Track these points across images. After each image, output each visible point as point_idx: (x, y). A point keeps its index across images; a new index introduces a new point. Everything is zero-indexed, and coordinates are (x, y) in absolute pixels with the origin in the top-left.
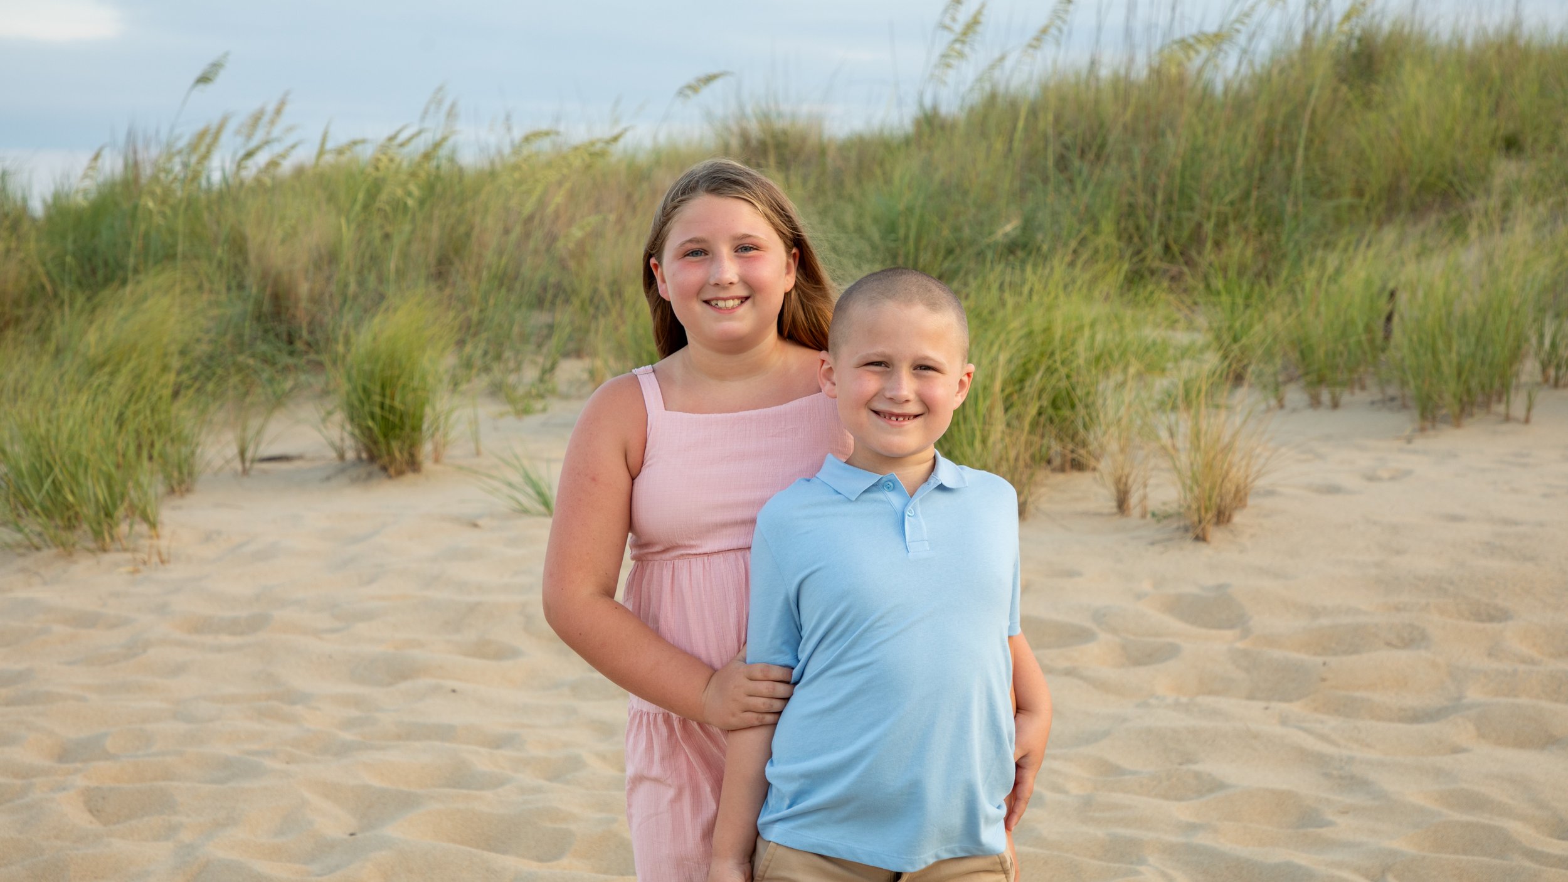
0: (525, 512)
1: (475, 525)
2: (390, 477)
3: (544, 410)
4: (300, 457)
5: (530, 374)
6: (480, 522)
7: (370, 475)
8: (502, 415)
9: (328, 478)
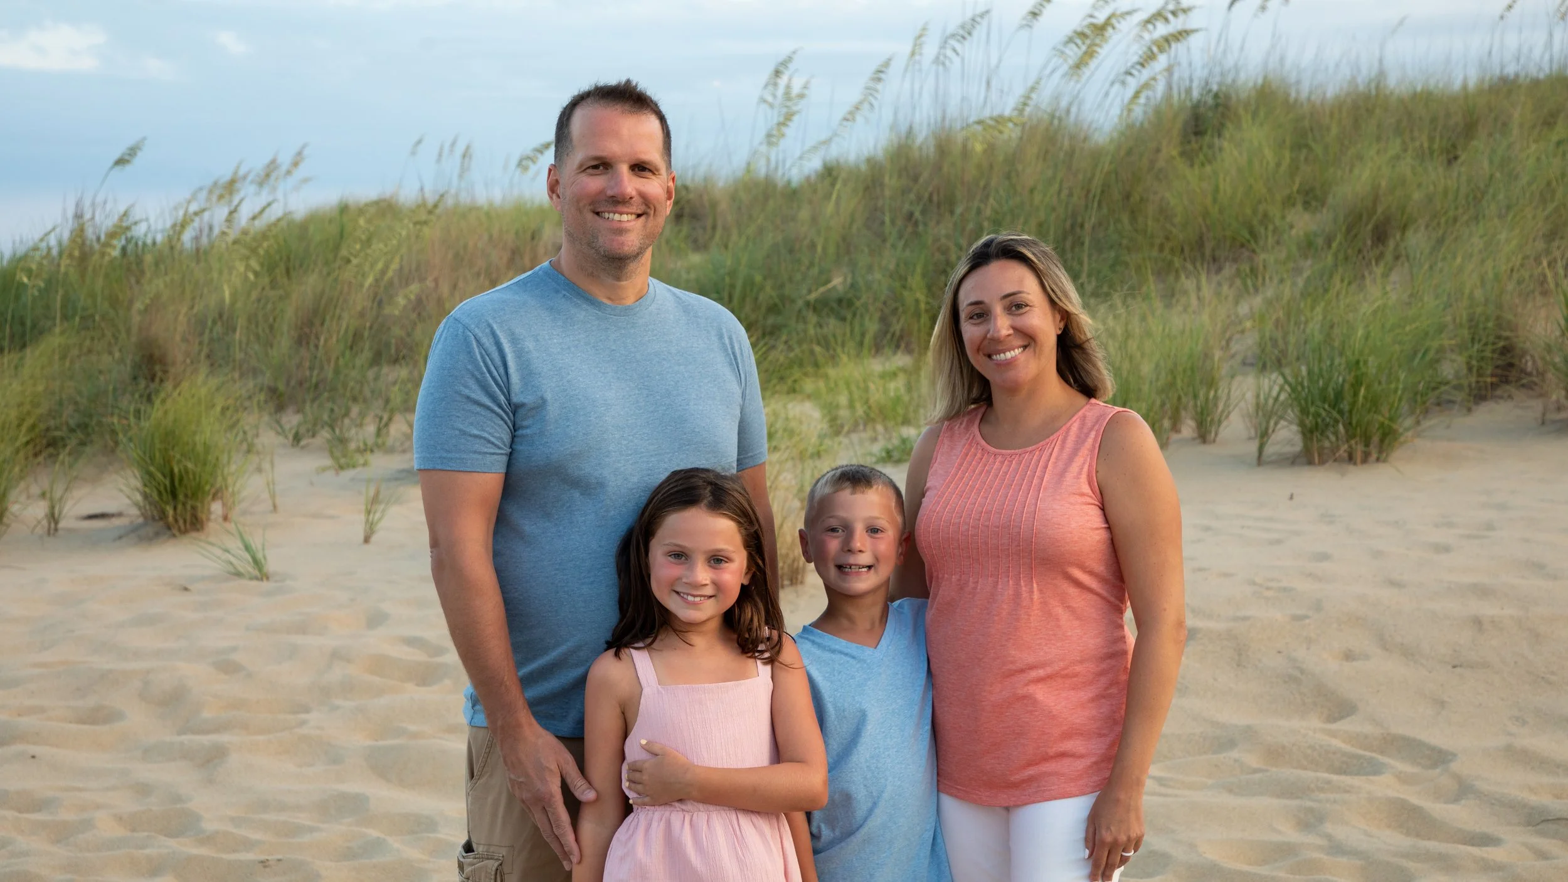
0: (239, 574)
1: (186, 589)
2: (174, 536)
3: (365, 464)
4: (120, 515)
5: (371, 429)
6: (189, 587)
7: (157, 534)
8: (324, 469)
9: (120, 537)
